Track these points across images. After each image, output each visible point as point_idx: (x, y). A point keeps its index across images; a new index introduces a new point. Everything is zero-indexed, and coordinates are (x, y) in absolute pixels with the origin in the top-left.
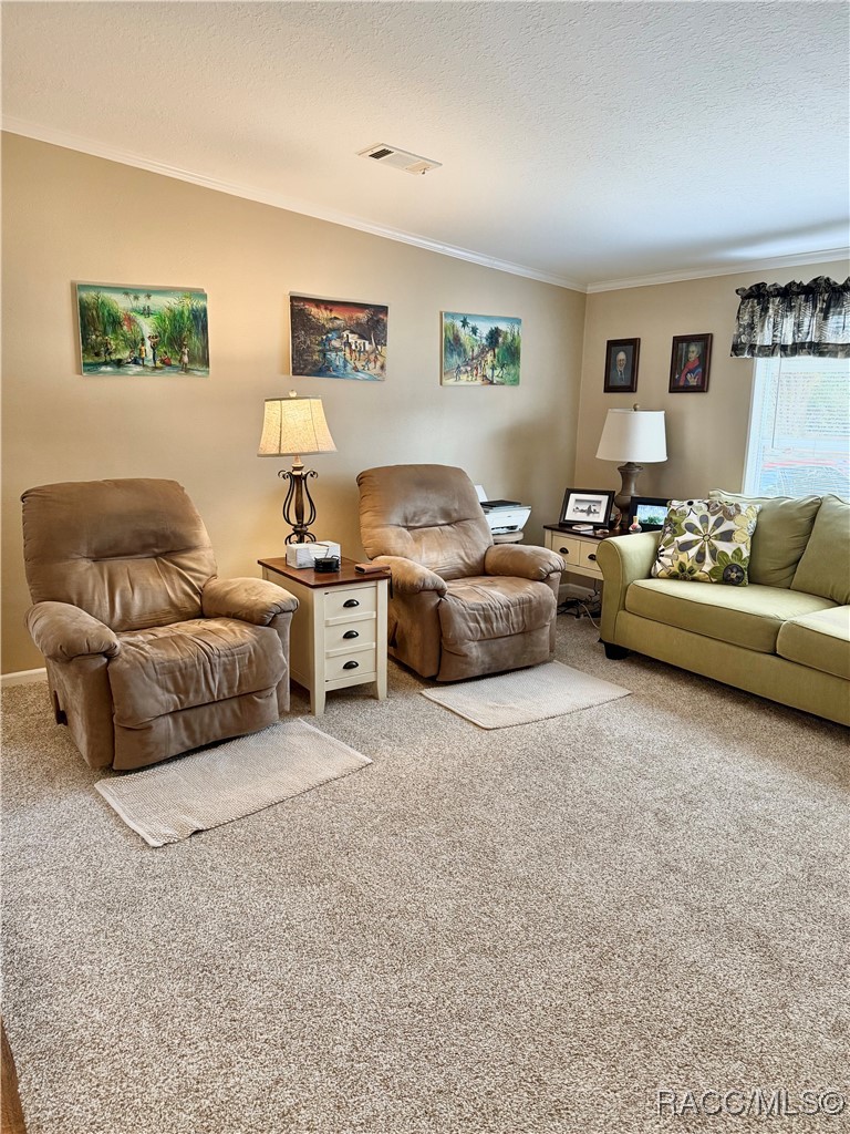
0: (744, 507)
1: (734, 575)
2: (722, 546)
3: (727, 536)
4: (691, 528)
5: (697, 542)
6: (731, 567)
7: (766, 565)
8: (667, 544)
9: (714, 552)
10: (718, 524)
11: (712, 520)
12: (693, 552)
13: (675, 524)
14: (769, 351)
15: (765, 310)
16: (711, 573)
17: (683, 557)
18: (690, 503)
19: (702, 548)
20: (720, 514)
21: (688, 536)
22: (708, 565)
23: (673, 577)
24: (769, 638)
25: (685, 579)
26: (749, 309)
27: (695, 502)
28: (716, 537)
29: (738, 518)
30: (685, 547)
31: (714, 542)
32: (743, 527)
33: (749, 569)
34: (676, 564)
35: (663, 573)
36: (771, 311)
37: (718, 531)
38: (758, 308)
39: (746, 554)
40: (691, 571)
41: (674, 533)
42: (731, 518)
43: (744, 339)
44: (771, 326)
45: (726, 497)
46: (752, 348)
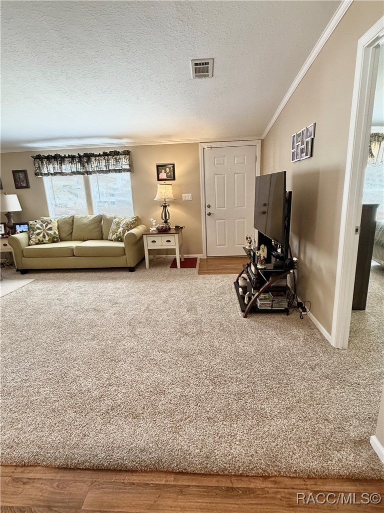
3: (50, 229)
5: (42, 232)
6: (54, 237)
8: (32, 234)
9: (48, 234)
11: (44, 225)
12: (41, 235)
13: (33, 228)
16: (48, 240)
17: (38, 237)
18: (36, 221)
21: (38, 231)
22: (47, 238)
23: (37, 244)
25: (41, 244)
26: (37, 162)
28: (47, 230)
29: (52, 223)
30: (38, 234)
32: (55, 225)
33: (59, 237)
36: (44, 163)
37: (47, 228)
38: (40, 162)
39: (57, 233)
43: (38, 171)
46: (41, 174)
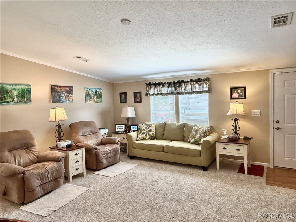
0: (152, 125)
1: (153, 138)
2: (150, 133)
3: (151, 131)
4: (144, 130)
5: (145, 132)
6: (152, 137)
7: (158, 135)
8: (140, 133)
9: (149, 134)
10: (148, 128)
11: (147, 127)
12: (145, 134)
13: (141, 129)
14: (153, 95)
15: (151, 87)
16: (149, 138)
17: (143, 136)
18: (143, 125)
19: (146, 133)
20: (149, 126)
21: (143, 131)
23: (142, 140)
24: (162, 149)
25: (144, 140)
26: (148, 87)
27: (143, 124)
29: (152, 127)
30: (143, 133)
31: (149, 132)
32: (153, 128)
33: (155, 136)
34: (142, 137)
35: (140, 139)
36: (152, 88)
37: (149, 130)
38: (150, 87)
39: (154, 134)
40: (145, 138)
41: (141, 131)
42: (151, 127)
43: (148, 93)
44: (152, 90)
45: (148, 123)
46: (150, 94)
